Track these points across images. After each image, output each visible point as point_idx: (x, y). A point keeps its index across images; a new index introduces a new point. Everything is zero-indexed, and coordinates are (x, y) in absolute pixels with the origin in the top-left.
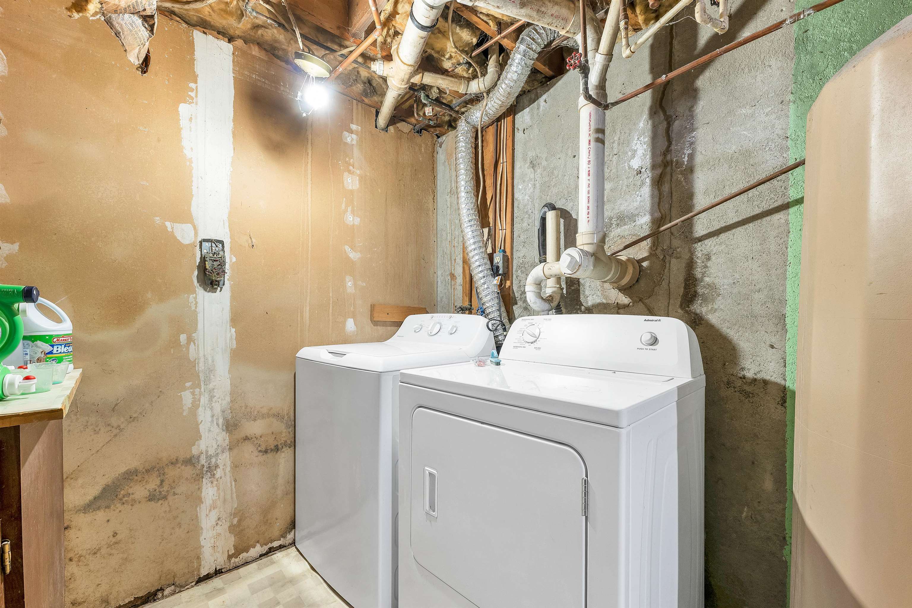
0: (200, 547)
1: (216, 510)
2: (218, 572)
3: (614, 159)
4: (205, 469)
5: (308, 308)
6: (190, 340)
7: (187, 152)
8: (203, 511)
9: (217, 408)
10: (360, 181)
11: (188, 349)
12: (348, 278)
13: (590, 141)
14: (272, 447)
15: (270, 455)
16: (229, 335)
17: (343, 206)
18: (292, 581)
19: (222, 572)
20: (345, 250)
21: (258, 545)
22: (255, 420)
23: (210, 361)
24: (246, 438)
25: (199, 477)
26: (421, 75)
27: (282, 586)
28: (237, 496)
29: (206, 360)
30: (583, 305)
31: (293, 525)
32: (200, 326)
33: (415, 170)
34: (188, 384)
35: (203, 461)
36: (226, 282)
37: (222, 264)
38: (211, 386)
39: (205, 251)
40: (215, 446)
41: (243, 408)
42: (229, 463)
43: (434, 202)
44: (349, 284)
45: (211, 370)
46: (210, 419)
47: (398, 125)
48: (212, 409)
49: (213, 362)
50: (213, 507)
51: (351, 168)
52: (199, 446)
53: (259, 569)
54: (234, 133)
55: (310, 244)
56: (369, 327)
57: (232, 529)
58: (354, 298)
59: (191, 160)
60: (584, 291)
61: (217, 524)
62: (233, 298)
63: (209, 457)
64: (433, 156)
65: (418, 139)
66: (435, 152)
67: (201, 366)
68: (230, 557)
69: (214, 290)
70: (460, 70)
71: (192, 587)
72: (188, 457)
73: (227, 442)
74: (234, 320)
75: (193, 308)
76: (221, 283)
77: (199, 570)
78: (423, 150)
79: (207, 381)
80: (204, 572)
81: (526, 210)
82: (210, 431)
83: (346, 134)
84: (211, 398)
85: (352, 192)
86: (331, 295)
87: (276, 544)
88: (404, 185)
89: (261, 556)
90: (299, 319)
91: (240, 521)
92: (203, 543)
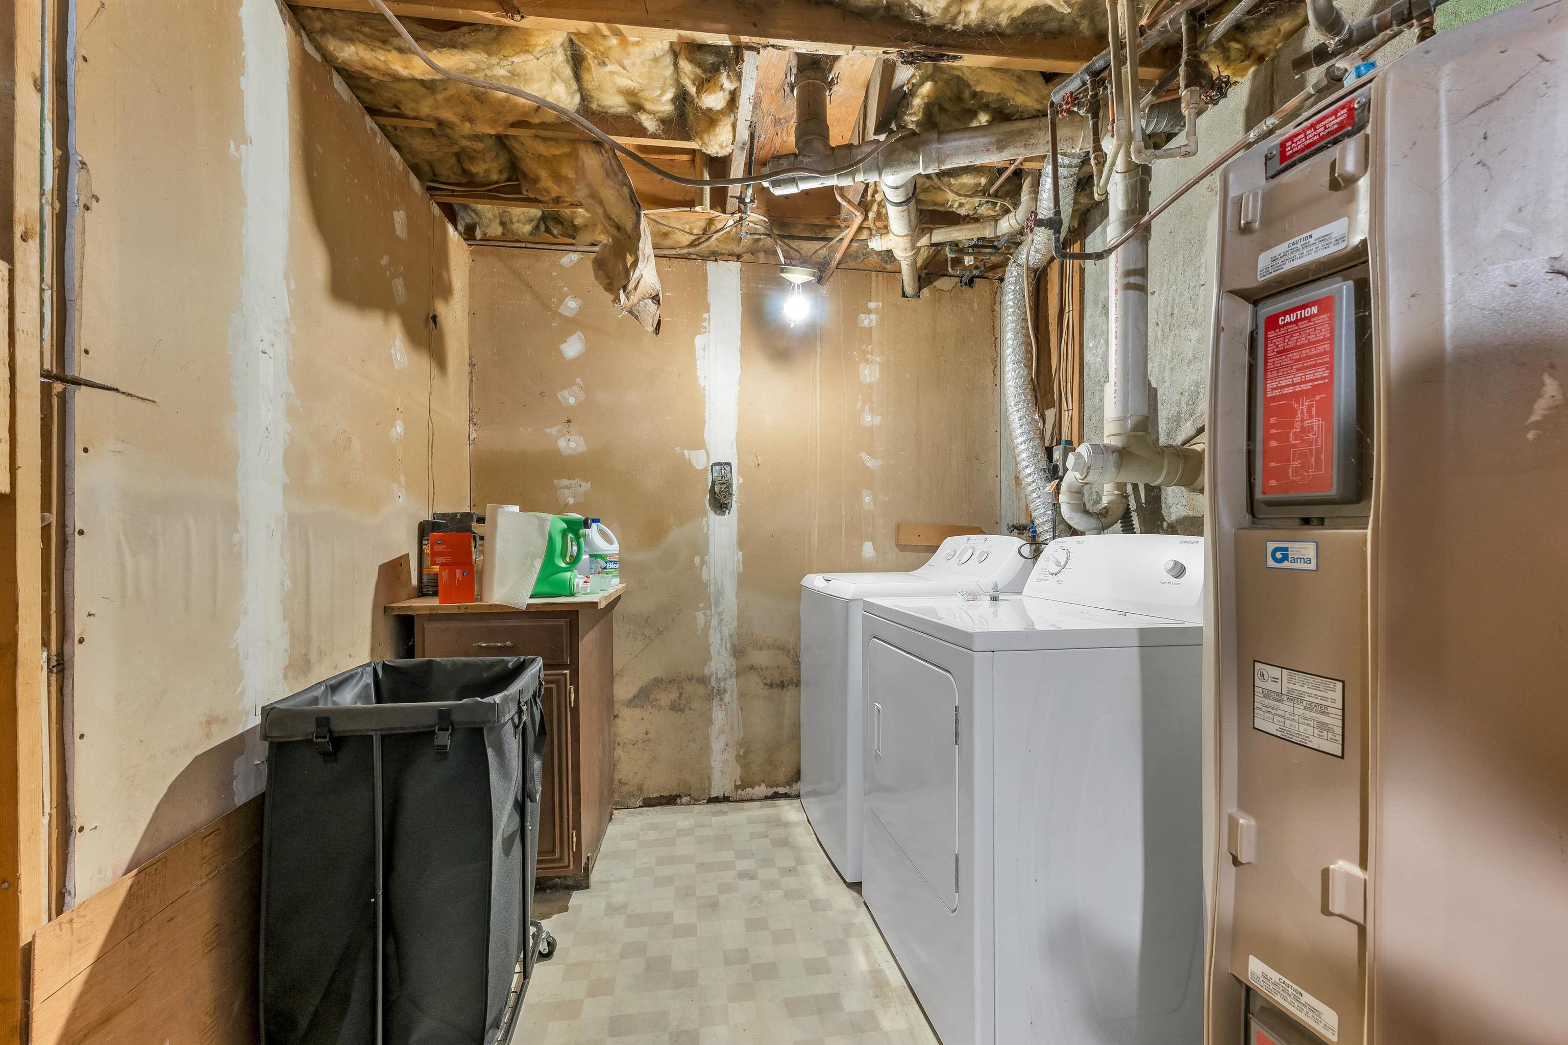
0: (711, 768)
1: (724, 735)
2: (726, 799)
4: (715, 691)
5: (816, 530)
6: (703, 562)
7: (702, 381)
8: (714, 730)
9: (726, 632)
10: (881, 370)
11: (701, 570)
12: (865, 492)
13: (1116, 290)
14: (778, 682)
15: (776, 691)
16: (736, 558)
17: (859, 405)
18: (787, 825)
19: (729, 801)
20: (861, 457)
21: (763, 785)
22: (760, 650)
23: (720, 584)
24: (752, 668)
25: (709, 698)
26: (926, 235)
27: (776, 826)
28: (744, 726)
29: (716, 583)
30: (1165, 521)
31: (798, 775)
32: (711, 549)
33: (963, 337)
34: (701, 605)
35: (713, 683)
36: (734, 504)
37: (729, 486)
38: (720, 609)
39: (716, 475)
40: (724, 670)
41: (749, 635)
42: (736, 690)
43: (995, 375)
44: (867, 499)
45: (720, 593)
46: (719, 642)
47: (936, 284)
48: (721, 632)
49: (722, 585)
50: (722, 732)
51: (869, 356)
52: (710, 667)
53: (761, 807)
55: (819, 455)
56: (893, 554)
57: (738, 758)
58: (873, 517)
59: (704, 388)
60: (1166, 499)
61: (725, 749)
62: (740, 520)
63: (718, 680)
64: (993, 310)
65: (968, 292)
66: (997, 304)
67: (712, 589)
68: (737, 787)
69: (723, 513)
70: (983, 212)
71: (704, 804)
72: (701, 676)
73: (734, 667)
74: (742, 543)
75: (706, 531)
76: (729, 505)
77: (709, 791)
78: (976, 307)
79: (717, 603)
80: (714, 794)
81: (1097, 379)
82: (719, 653)
83: (862, 316)
84: (721, 620)
85: (870, 386)
86: (843, 513)
87: (781, 790)
88: (945, 361)
89: (767, 798)
90: (806, 541)
91: (746, 753)
92: (713, 764)
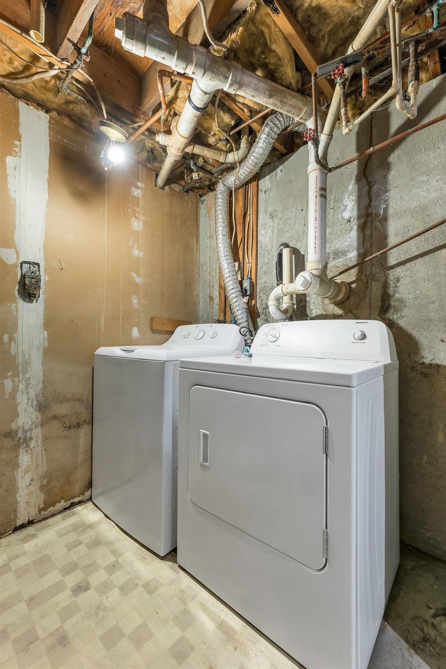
0: (17, 502)
1: (30, 473)
2: (31, 523)
3: (331, 212)
4: (22, 441)
5: (103, 318)
6: (11, 339)
7: (12, 194)
8: (19, 473)
9: (32, 393)
10: (144, 225)
11: (9, 346)
12: (134, 297)
13: (316, 196)
14: (75, 424)
15: (73, 431)
16: (42, 336)
17: (131, 242)
18: (91, 526)
19: (34, 523)
20: (132, 275)
21: (63, 501)
22: (61, 403)
23: (27, 357)
24: (55, 417)
25: (16, 448)
26: (192, 146)
27: (83, 531)
28: (47, 463)
29: (23, 355)
30: (309, 316)
31: (90, 485)
32: (20, 328)
33: (184, 220)
34: (9, 374)
35: (20, 434)
36: (41, 295)
37: (38, 281)
38: (27, 376)
39: (25, 270)
40: (30, 423)
41: (53, 393)
42: (40, 436)
43: (197, 244)
44: (135, 301)
45: (28, 363)
46: (26, 402)
47: (172, 185)
48: (28, 394)
49: (29, 356)
50: (27, 471)
51: (137, 214)
52: (17, 422)
53: (64, 519)
54: (49, 182)
55: (106, 270)
56: (149, 335)
57: (42, 488)
58: (138, 312)
59: (14, 200)
60: (309, 306)
61: (30, 484)
62: (46, 307)
63: (25, 431)
64: (197, 210)
65: (187, 197)
66: (199, 208)
67: (20, 360)
68: (40, 510)
69: (31, 301)
70: (220, 145)
71: (10, 534)
72: (8, 431)
73: (39, 419)
74: (48, 324)
75: (14, 314)
76: (37, 296)
77: (15, 521)
78: (190, 205)
79: (25, 371)
80: (19, 523)
81: (266, 249)
82: (26, 410)
83: (133, 189)
84: (28, 385)
85: (137, 232)
86: (121, 309)
87: (76, 500)
88: (176, 230)
89: (65, 509)
90: (97, 325)
91: (48, 482)
92: (19, 499)
